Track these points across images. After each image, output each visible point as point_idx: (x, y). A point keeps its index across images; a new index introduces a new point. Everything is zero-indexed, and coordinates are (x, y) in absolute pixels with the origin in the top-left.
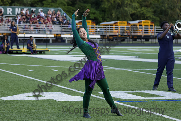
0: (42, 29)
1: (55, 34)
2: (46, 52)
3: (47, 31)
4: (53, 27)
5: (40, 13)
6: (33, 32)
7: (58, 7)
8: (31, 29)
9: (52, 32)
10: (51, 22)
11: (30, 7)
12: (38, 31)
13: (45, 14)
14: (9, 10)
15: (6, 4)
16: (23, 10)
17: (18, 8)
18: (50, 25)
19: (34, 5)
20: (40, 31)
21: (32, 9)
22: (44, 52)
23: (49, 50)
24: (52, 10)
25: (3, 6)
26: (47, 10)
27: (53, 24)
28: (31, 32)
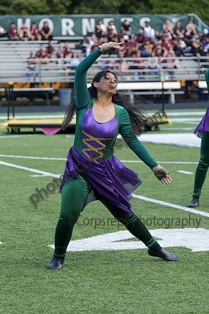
0: (150, 68)
1: (184, 80)
2: (161, 127)
3: (162, 73)
4: (177, 63)
5: (143, 29)
6: (128, 78)
7: (187, 12)
8: (123, 70)
9: (174, 76)
10: (172, 51)
11: (118, 15)
12: (139, 74)
13: (155, 31)
14: (68, 24)
15: (58, 9)
16: (100, 22)
17: (89, 19)
18: (169, 58)
19: (129, 10)
20: (144, 73)
21: (123, 20)
22: (156, 127)
23: (169, 120)
24: (175, 20)
25: (52, 16)
26: (160, 22)
27: (178, 55)
28: (123, 77)
